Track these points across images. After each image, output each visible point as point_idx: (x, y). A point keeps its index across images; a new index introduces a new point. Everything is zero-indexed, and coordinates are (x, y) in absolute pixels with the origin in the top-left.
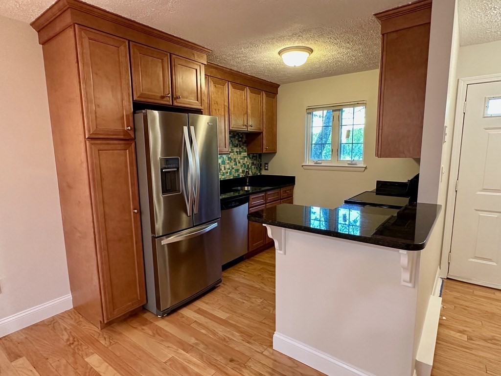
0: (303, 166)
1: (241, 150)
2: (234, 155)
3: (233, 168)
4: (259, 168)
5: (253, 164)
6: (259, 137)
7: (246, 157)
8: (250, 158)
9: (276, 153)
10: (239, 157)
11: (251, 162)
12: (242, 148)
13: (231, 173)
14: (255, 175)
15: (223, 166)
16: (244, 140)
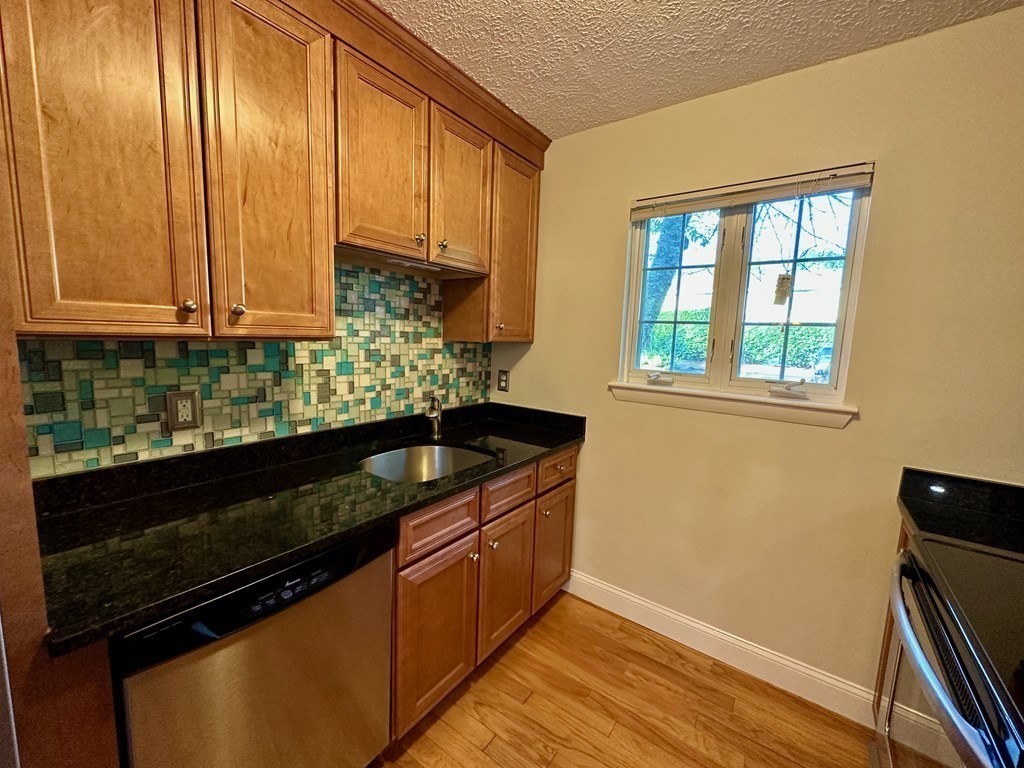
0: (610, 388)
1: (422, 330)
2: (394, 342)
3: (386, 387)
4: (484, 382)
5: (462, 372)
6: (479, 290)
7: (438, 351)
8: (454, 356)
9: (532, 342)
10: (412, 352)
11: (456, 366)
12: (427, 324)
13: (376, 402)
14: (470, 404)
15: (343, 378)
16: (433, 299)
